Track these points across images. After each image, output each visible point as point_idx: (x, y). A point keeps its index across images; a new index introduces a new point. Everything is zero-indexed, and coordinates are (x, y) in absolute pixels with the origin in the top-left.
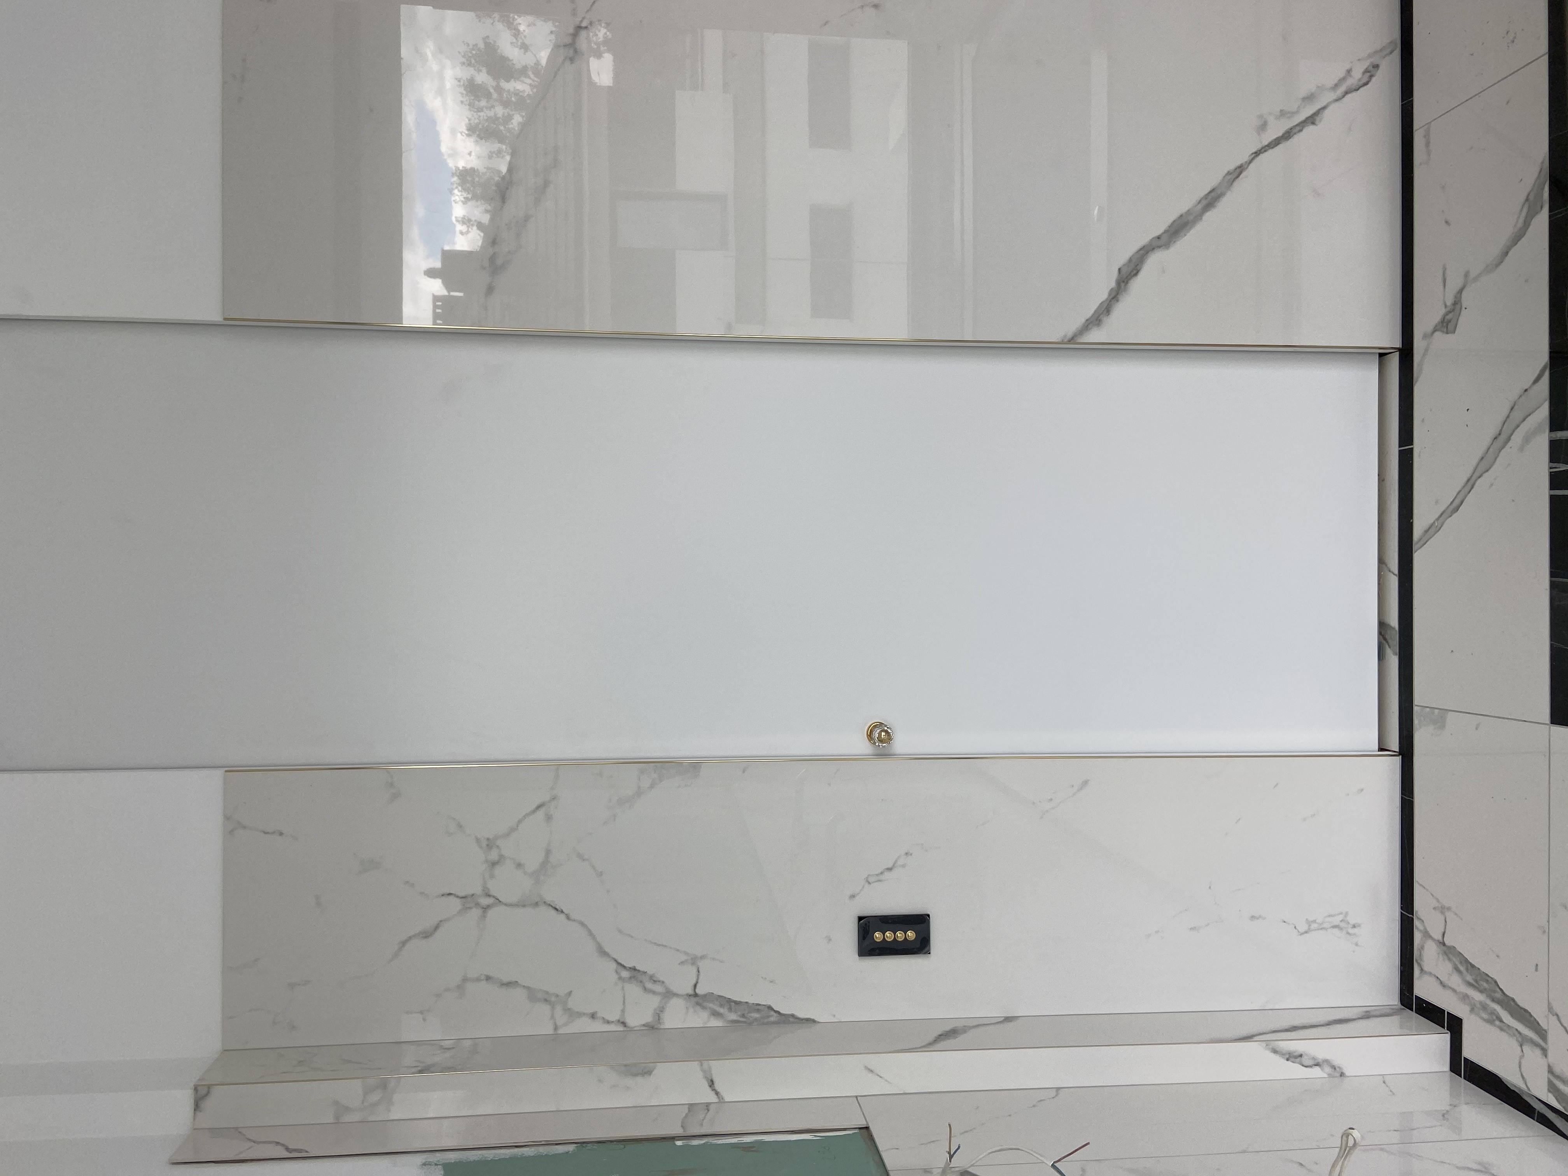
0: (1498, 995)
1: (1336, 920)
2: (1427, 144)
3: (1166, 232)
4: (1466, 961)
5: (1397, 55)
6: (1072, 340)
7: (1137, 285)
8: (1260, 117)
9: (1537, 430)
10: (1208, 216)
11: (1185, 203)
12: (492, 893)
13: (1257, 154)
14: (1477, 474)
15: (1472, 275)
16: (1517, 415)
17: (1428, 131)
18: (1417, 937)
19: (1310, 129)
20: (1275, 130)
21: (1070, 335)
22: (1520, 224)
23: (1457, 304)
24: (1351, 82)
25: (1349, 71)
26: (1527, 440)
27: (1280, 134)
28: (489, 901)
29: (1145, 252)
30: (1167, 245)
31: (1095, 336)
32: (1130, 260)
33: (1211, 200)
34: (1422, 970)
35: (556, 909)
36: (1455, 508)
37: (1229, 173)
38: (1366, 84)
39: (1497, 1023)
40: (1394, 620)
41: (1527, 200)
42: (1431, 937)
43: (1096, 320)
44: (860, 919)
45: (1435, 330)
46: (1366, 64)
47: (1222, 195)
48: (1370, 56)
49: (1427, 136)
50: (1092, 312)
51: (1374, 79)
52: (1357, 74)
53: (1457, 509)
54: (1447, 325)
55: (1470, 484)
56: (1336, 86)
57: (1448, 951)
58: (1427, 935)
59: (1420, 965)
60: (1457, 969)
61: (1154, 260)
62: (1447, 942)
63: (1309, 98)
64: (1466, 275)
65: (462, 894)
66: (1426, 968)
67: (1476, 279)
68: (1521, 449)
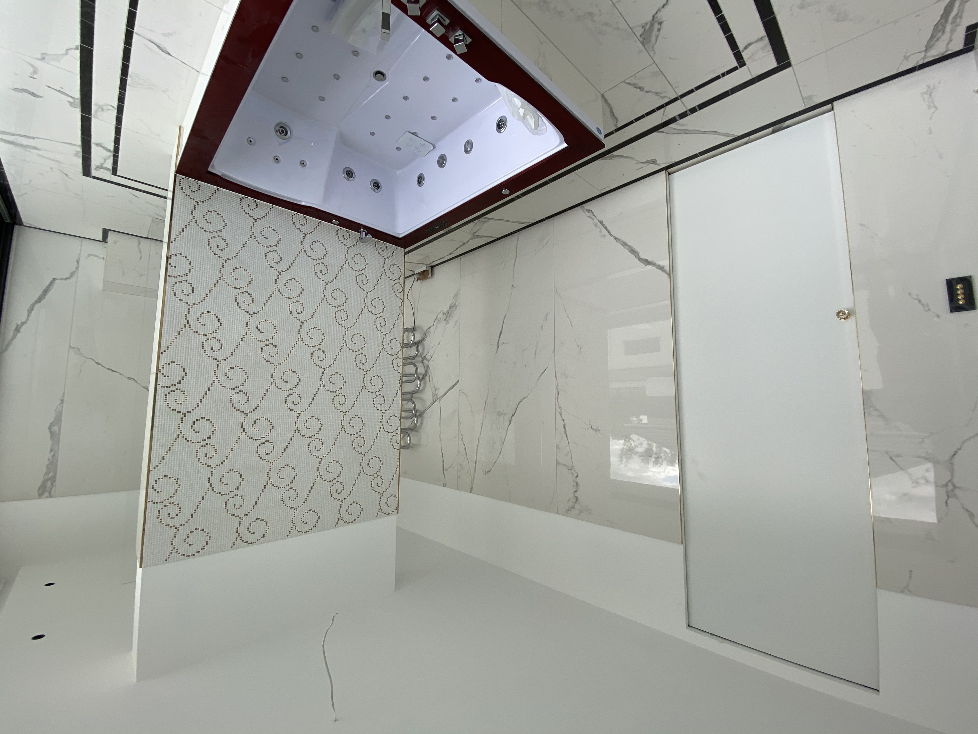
0: (943, 21)
1: (926, 96)
2: (604, 189)
3: (634, 255)
4: (930, 38)
5: (583, 205)
6: (669, 275)
7: (650, 259)
8: (601, 237)
9: (680, 125)
10: (629, 244)
11: (626, 251)
12: (945, 483)
13: (611, 235)
14: (700, 132)
15: (637, 162)
16: (676, 131)
17: (601, 190)
18: (926, 60)
19: (604, 223)
20: (604, 232)
21: (668, 276)
22: (618, 157)
23: (647, 162)
24: (591, 216)
25: (589, 217)
26: (683, 125)
27: (606, 230)
28: (950, 484)
29: (640, 259)
30: (638, 253)
31: (667, 269)
32: (643, 263)
33: (624, 244)
34: (946, 51)
35: (954, 455)
36: (715, 133)
37: (617, 241)
38: (591, 211)
39: (960, 14)
40: (770, 130)
41: (611, 159)
42: (925, 55)
43: (662, 268)
44: (951, 312)
45: (657, 164)
46: (587, 213)
47: (623, 241)
48: (585, 213)
49: (602, 190)
50: (659, 270)
51: (590, 209)
52: (589, 214)
53: (716, 132)
54: (654, 162)
55: (705, 132)
56: (593, 219)
57: (928, 47)
58: (925, 57)
59: (944, 53)
60: (938, 40)
61: (642, 256)
62: (925, 49)
63: (596, 225)
64: (637, 164)
65: (946, 497)
66: (945, 50)
67: (637, 161)
68: (687, 125)
